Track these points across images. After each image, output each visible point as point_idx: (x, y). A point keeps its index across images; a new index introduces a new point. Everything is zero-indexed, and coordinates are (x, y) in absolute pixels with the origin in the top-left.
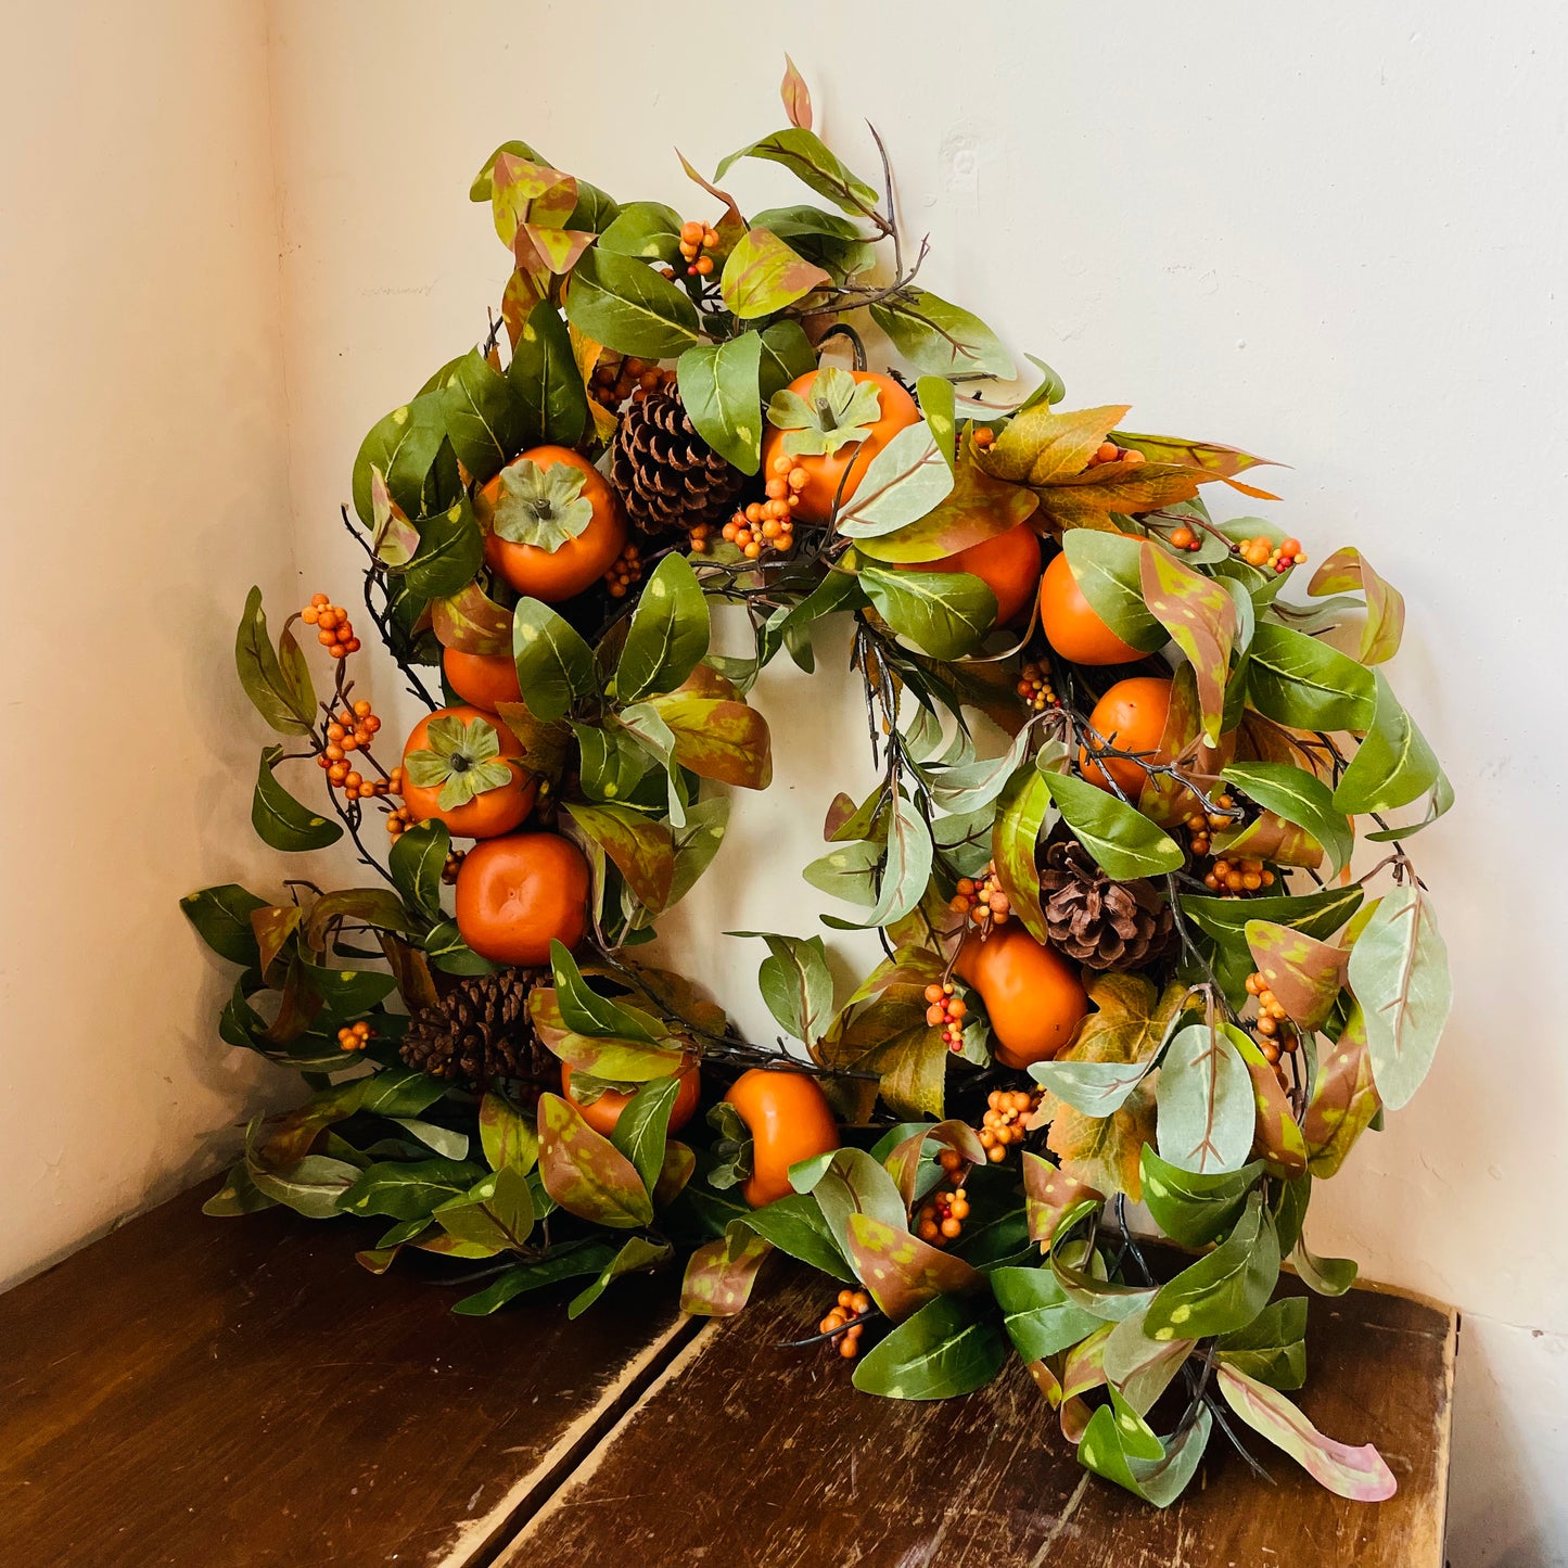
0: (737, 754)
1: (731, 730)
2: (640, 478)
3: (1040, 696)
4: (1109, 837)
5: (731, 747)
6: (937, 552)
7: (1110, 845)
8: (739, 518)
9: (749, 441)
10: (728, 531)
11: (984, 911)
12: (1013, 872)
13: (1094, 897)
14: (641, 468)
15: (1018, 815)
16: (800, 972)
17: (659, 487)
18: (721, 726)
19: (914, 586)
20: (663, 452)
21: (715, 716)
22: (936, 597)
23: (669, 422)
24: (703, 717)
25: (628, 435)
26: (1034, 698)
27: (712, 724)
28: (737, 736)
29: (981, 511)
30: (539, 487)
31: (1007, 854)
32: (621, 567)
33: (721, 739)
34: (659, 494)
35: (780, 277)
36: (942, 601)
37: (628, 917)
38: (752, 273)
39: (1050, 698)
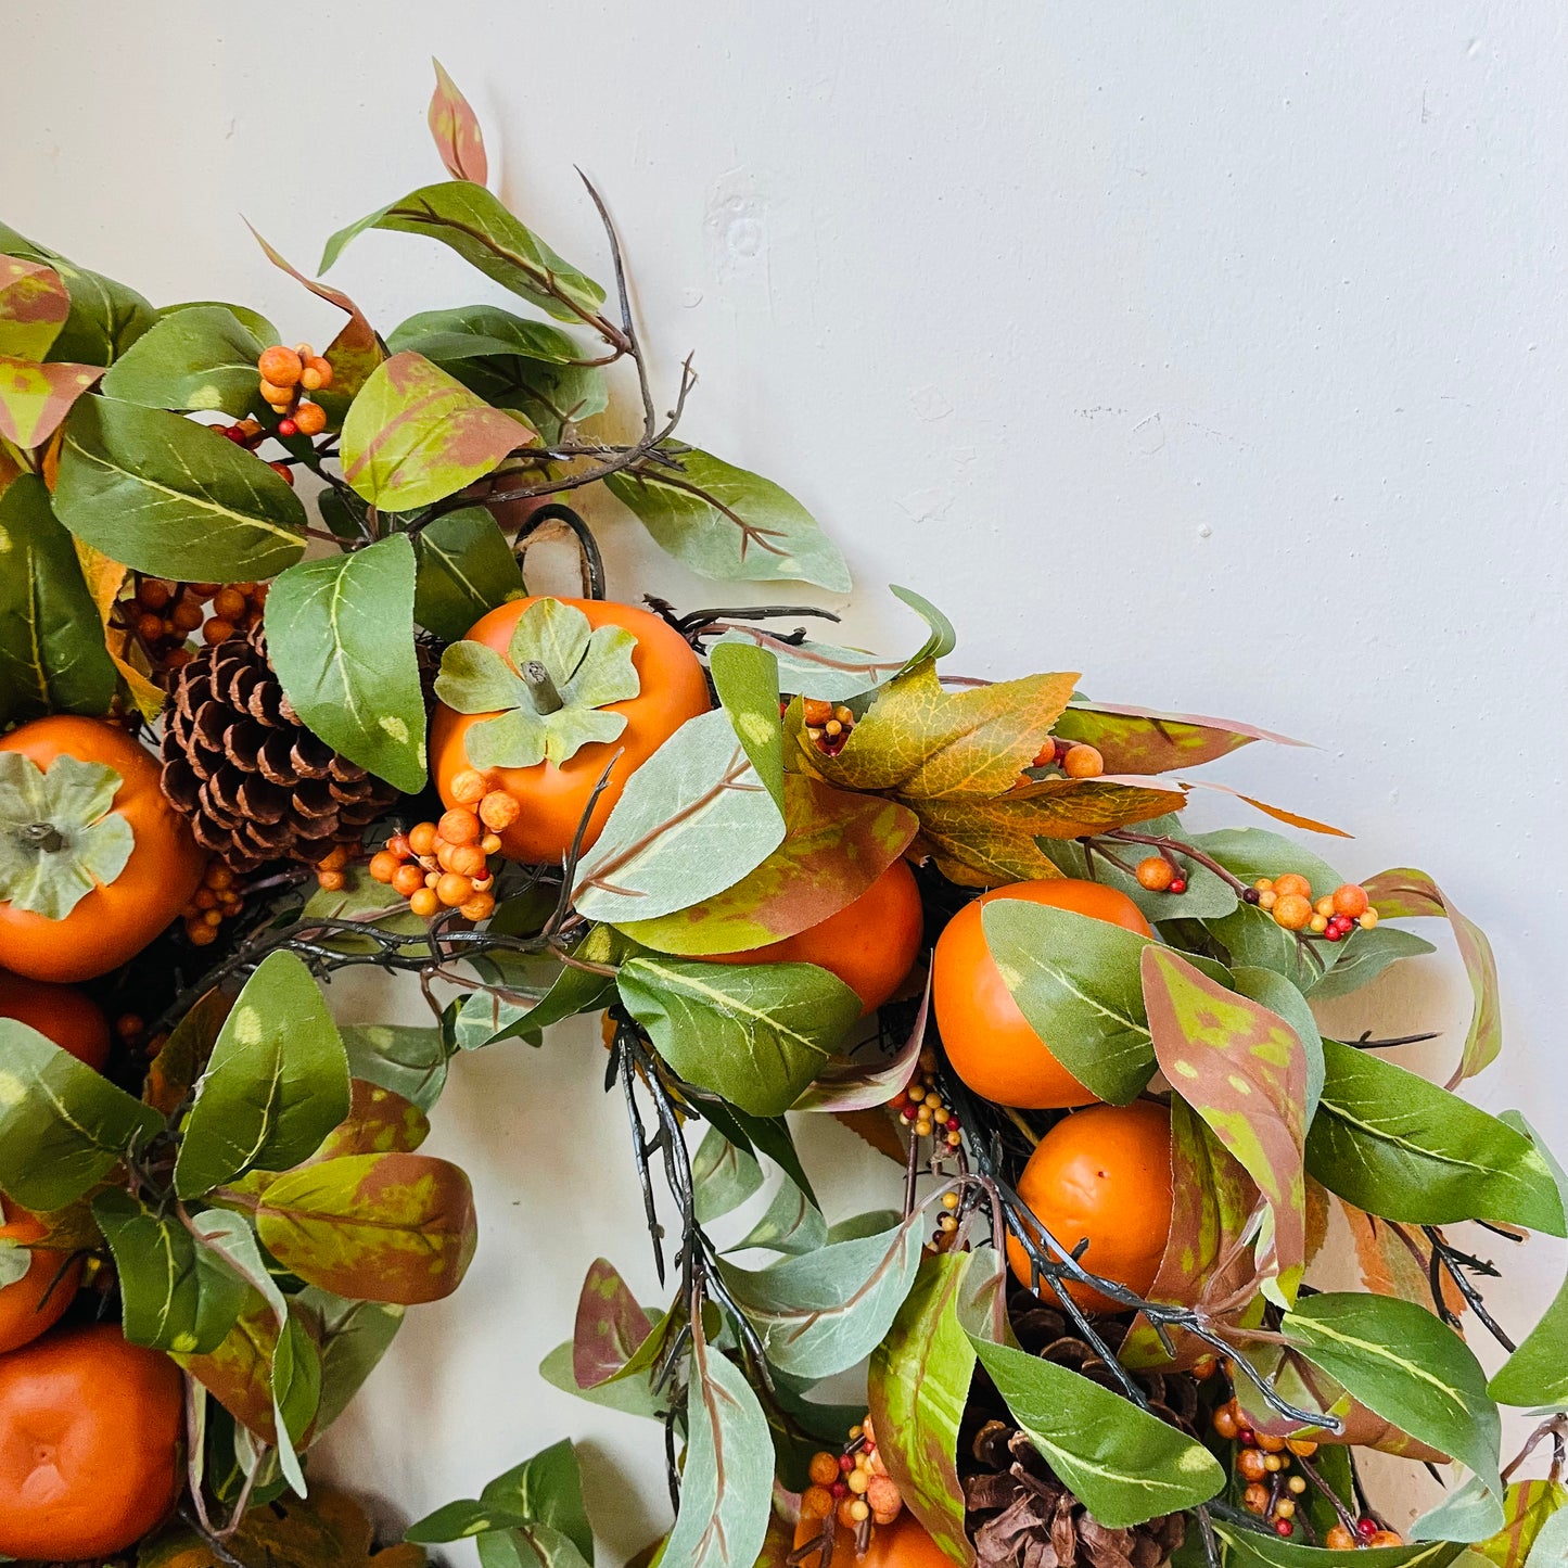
0: (413, 1246)
1: (399, 1206)
2: (210, 796)
3: (923, 1113)
4: (1098, 1456)
5: (402, 1235)
6: (757, 936)
7: (1098, 1470)
8: (398, 846)
9: (404, 739)
10: (380, 865)
11: (859, 1511)
12: (911, 1462)
13: (1062, 1526)
14: (210, 777)
15: (914, 1365)
16: (543, 1559)
17: (246, 811)
18: (382, 1202)
19: (716, 994)
20: (248, 754)
21: (370, 1186)
22: (759, 1014)
23: (255, 704)
24: (350, 1189)
25: (183, 719)
26: (913, 1117)
27: (366, 1201)
28: (413, 1213)
29: (826, 857)
30: (36, 797)
31: (900, 1430)
32: (205, 899)
33: (382, 1224)
34: (246, 819)
35: (446, 440)
36: (769, 1021)
37: (249, 1472)
38: (395, 435)
39: (940, 1117)
